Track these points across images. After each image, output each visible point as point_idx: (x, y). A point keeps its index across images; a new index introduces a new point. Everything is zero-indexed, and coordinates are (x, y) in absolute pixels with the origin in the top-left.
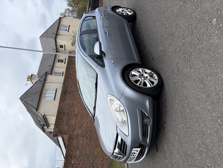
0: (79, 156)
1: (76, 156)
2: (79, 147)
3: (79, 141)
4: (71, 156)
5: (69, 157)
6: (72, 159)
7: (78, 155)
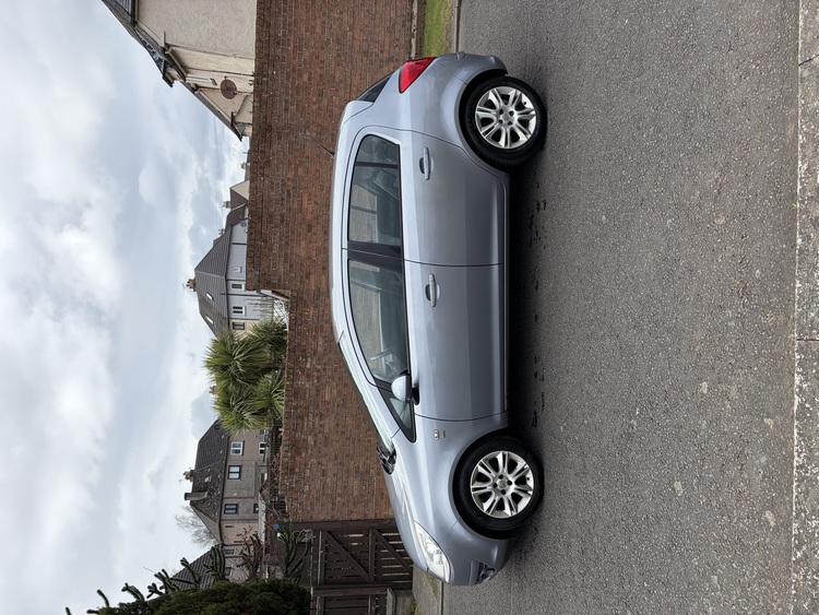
0: (325, 350)
1: (315, 352)
2: (322, 328)
3: (323, 311)
4: (304, 351)
5: (298, 353)
6: (306, 357)
7: (320, 349)
